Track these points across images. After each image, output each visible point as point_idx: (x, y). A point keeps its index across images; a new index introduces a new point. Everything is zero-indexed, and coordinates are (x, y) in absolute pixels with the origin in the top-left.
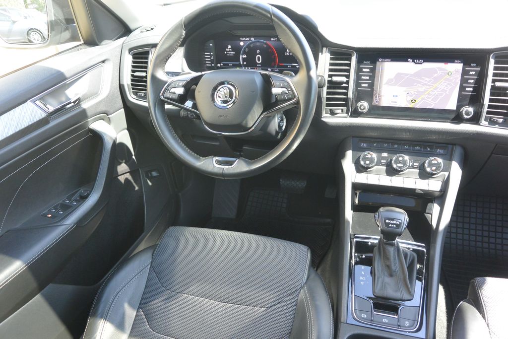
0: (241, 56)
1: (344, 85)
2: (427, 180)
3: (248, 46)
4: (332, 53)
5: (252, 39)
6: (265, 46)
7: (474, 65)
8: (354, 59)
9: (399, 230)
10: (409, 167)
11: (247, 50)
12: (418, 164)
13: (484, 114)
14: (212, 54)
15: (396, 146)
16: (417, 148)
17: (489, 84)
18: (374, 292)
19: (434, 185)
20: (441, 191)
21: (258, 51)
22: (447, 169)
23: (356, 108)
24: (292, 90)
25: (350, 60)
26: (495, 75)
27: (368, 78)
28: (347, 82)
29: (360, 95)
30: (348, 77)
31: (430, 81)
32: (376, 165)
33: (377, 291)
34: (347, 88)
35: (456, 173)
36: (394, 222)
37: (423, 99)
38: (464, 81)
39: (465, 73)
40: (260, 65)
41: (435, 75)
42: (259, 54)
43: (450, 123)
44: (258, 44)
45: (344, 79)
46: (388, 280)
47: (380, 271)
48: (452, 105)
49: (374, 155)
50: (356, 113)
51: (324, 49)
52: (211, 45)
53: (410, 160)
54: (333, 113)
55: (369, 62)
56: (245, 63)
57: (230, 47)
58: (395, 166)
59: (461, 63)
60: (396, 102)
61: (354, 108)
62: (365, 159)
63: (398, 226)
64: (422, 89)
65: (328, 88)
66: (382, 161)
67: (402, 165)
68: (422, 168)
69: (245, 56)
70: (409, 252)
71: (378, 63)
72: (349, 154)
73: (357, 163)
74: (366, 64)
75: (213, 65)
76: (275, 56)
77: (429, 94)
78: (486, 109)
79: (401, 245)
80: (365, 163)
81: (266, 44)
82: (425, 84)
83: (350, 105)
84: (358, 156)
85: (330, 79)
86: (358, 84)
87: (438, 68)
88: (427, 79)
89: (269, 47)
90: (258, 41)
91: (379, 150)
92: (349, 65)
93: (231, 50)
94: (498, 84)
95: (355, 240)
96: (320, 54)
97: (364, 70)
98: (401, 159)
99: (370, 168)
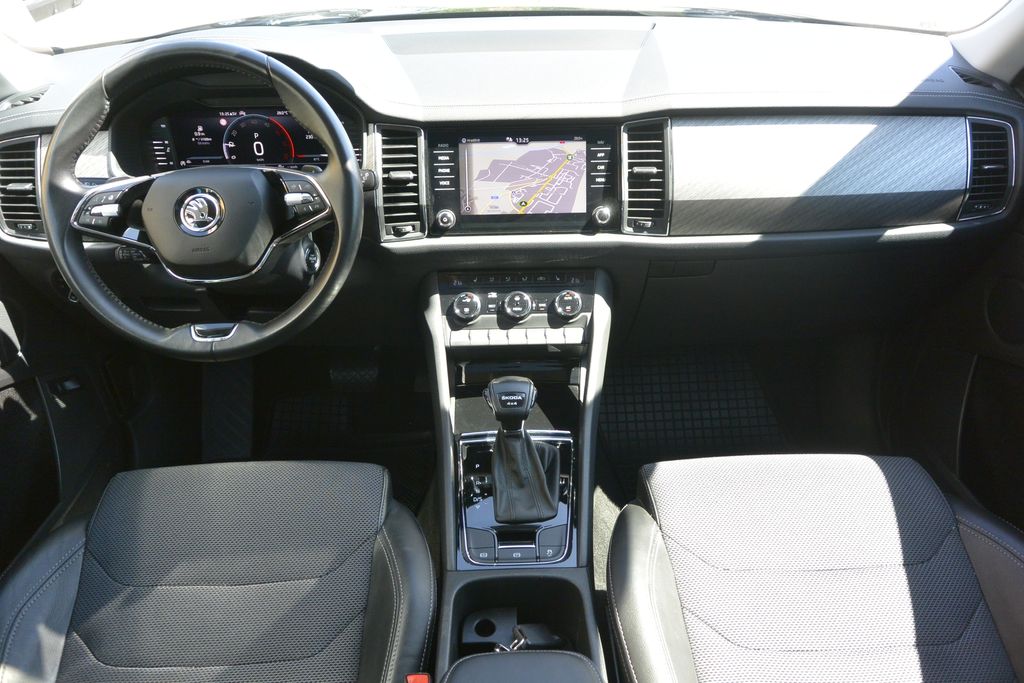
0: (224, 145)
1: (411, 184)
2: (562, 329)
3: (236, 127)
4: (384, 133)
5: (242, 113)
6: (267, 125)
7: (602, 142)
8: (422, 140)
9: (522, 409)
10: (532, 311)
11: (234, 133)
12: (544, 305)
13: (626, 217)
14: (166, 142)
15: (508, 279)
16: (541, 278)
17: (625, 171)
18: (496, 516)
19: (572, 335)
20: (584, 343)
21: (256, 135)
22: (589, 307)
23: (436, 221)
24: (319, 195)
25: (415, 142)
26: (631, 156)
27: (448, 170)
28: (416, 180)
29: (440, 200)
30: (415, 170)
31: (544, 170)
32: (481, 313)
33: (500, 513)
34: (416, 189)
35: (602, 312)
36: (514, 398)
37: (536, 199)
38: (591, 168)
39: (591, 155)
40: (262, 159)
41: (550, 161)
43: (582, 233)
45: (410, 175)
46: (516, 493)
47: (504, 481)
48: (580, 206)
49: (477, 299)
50: (436, 231)
51: (371, 126)
52: (163, 126)
53: (532, 300)
54: (399, 233)
55: (447, 145)
56: (234, 157)
57: (200, 129)
58: (509, 310)
59: (583, 140)
60: (496, 207)
61: (432, 222)
62: (462, 305)
63: (520, 403)
64: (534, 184)
65: (385, 191)
66: (490, 306)
67: (520, 309)
68: (551, 309)
69: (231, 145)
70: (547, 447)
71: (460, 145)
72: (436, 299)
73: (449, 313)
74: (442, 149)
75: (171, 163)
76: (287, 142)
77: (544, 191)
78: (626, 209)
79: (533, 438)
80: (462, 312)
81: (268, 121)
82: (536, 176)
83: (426, 218)
84: (450, 302)
85: (386, 176)
86: (433, 183)
87: (553, 150)
88: (538, 168)
89: (274, 126)
90: (253, 118)
91: (483, 290)
92: (415, 151)
93: (203, 134)
94: (637, 169)
95: (461, 443)
96: (365, 134)
97: (440, 158)
98: (517, 298)
99: (472, 319)
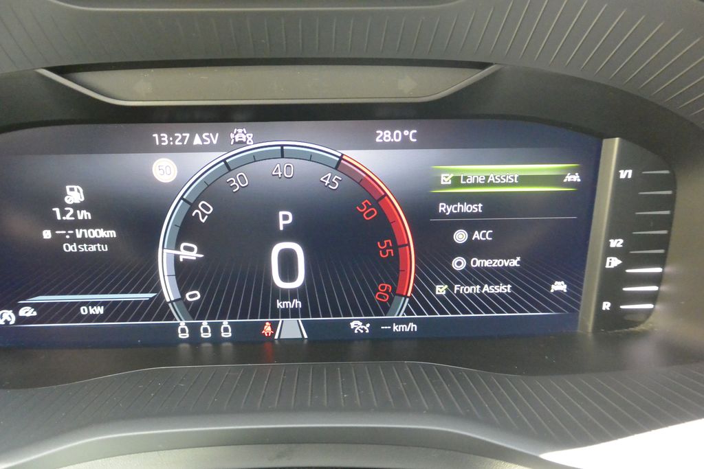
0: (165, 259)
3: (210, 190)
11: (203, 213)
40: (297, 303)
44: (280, 169)
56: (194, 296)
57: (75, 195)
69: (190, 253)
76: (398, 246)
81: (339, 165)
89: (364, 185)
90: (282, 153)
93: (84, 215)
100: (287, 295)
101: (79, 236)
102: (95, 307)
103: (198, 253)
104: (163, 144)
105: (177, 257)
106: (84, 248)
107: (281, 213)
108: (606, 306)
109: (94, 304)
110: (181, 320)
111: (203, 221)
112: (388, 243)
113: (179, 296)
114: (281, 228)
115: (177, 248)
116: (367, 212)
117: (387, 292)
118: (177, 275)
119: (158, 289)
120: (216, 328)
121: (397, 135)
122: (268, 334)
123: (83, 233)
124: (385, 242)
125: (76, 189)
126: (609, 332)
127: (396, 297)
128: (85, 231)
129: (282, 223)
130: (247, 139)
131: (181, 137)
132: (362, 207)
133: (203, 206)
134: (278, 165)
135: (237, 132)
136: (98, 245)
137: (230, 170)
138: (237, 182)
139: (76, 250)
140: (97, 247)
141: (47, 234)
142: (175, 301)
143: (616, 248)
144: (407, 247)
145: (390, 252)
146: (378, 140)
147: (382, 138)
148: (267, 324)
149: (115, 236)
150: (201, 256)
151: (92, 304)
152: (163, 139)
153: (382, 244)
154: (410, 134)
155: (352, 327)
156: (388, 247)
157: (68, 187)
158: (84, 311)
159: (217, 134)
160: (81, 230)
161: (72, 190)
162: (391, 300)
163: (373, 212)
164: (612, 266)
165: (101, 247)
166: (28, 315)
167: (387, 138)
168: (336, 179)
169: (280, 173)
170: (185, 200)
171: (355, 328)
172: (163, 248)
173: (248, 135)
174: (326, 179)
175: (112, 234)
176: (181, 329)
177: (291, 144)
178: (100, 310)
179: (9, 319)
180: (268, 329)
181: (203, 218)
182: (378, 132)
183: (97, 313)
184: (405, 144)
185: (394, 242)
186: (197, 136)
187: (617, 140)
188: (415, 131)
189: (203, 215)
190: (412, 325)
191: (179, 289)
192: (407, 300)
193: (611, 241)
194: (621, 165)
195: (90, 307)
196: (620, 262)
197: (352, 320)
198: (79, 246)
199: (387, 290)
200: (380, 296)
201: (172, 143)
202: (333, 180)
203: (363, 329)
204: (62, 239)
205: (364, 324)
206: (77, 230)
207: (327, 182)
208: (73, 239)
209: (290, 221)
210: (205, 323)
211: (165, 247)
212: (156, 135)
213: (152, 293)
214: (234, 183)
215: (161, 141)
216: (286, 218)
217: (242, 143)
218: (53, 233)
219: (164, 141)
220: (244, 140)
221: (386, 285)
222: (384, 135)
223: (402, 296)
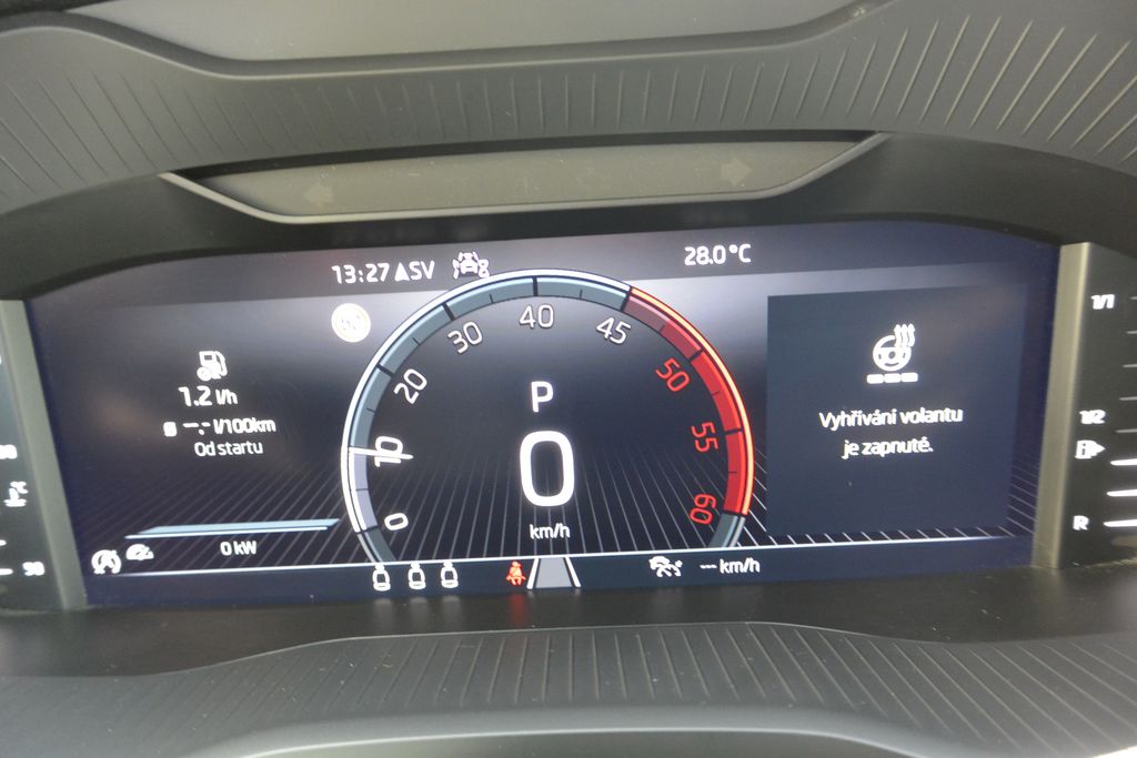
0: (351, 462)
3: (423, 351)
5: (468, 264)
6: (611, 326)
11: (412, 389)
21: (541, 393)
40: (562, 530)
42: (548, 418)
44: (530, 313)
56: (397, 521)
57: (212, 366)
69: (391, 453)
75: (34, 569)
76: (726, 433)
81: (626, 306)
89: (666, 336)
90: (535, 289)
93: (226, 397)
100: (547, 517)
101: (219, 430)
102: (243, 543)
103: (403, 452)
104: (348, 281)
105: (370, 460)
106: (226, 449)
107: (535, 385)
108: (1081, 522)
109: (241, 538)
110: (377, 561)
111: (412, 401)
112: (708, 428)
113: (375, 523)
114: (536, 409)
115: (371, 445)
116: (673, 379)
117: (709, 508)
118: (371, 489)
119: (340, 511)
120: (432, 573)
121: (719, 252)
122: (516, 581)
123: (225, 425)
124: (704, 426)
125: (214, 358)
126: (1088, 567)
127: (725, 517)
128: (227, 421)
129: (536, 401)
130: (479, 268)
131: (377, 270)
132: (665, 371)
133: (412, 377)
134: (529, 309)
135: (464, 258)
136: (249, 444)
137: (452, 318)
138: (464, 337)
139: (213, 454)
140: (246, 447)
141: (170, 429)
142: (369, 530)
143: (1093, 426)
144: (740, 433)
145: (712, 443)
146: (688, 262)
147: (694, 259)
148: (515, 564)
149: (274, 429)
150: (409, 457)
151: (239, 537)
152: (347, 273)
153: (699, 430)
154: (740, 250)
155: (653, 567)
156: (709, 434)
157: (202, 354)
158: (225, 549)
159: (432, 263)
160: (222, 421)
161: (208, 358)
162: (715, 521)
163: (683, 378)
164: (1088, 456)
165: (252, 447)
166: (141, 558)
167: (703, 259)
168: (623, 327)
169: (532, 321)
170: (382, 369)
171: (657, 569)
172: (349, 446)
173: (481, 262)
174: (605, 327)
175: (269, 425)
176: (379, 576)
177: (548, 274)
178: (250, 548)
179: (111, 565)
180: (516, 573)
181: (411, 397)
182: (687, 249)
183: (247, 553)
184: (732, 267)
185: (718, 424)
186: (401, 267)
187: (1085, 246)
188: (748, 246)
189: (412, 391)
190: (750, 562)
191: (374, 511)
192: (743, 520)
193: (1083, 413)
194: (1095, 286)
195: (235, 543)
196: (1100, 449)
197: (652, 556)
198: (220, 446)
199: (710, 505)
200: (697, 515)
201: (361, 280)
202: (618, 329)
203: (672, 571)
204: (192, 436)
205: (672, 562)
206: (215, 421)
207: (608, 332)
208: (210, 436)
209: (549, 397)
210: (415, 566)
211: (352, 444)
212: (336, 268)
213: (331, 518)
214: (460, 339)
215: (344, 277)
216: (542, 392)
217: (472, 276)
218: (179, 427)
219: (350, 277)
220: (476, 272)
221: (707, 497)
222: (698, 254)
223: (735, 514)
